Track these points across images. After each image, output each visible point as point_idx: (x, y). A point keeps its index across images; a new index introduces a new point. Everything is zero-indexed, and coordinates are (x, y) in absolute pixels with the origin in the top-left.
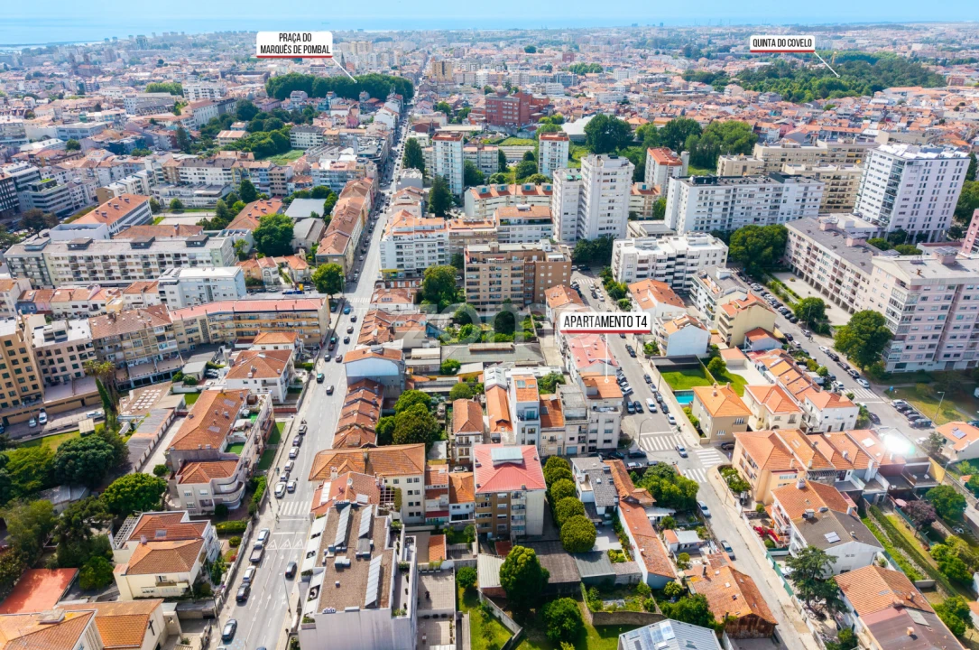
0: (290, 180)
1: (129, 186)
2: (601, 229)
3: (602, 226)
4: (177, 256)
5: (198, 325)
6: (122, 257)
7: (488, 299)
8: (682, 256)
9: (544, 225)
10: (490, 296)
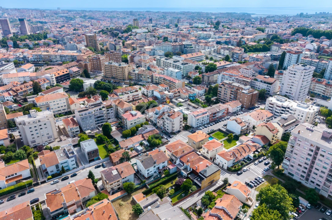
0: (244, 58)
1: (207, 52)
2: (286, 92)
3: (287, 91)
4: (178, 66)
5: (157, 78)
6: (170, 63)
7: (222, 98)
8: (289, 108)
9: (268, 85)
10: (224, 98)
